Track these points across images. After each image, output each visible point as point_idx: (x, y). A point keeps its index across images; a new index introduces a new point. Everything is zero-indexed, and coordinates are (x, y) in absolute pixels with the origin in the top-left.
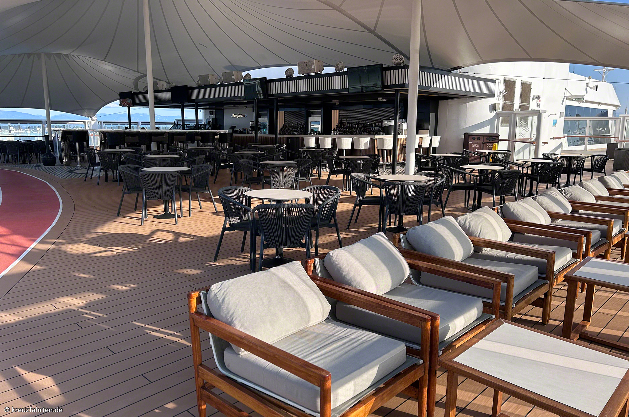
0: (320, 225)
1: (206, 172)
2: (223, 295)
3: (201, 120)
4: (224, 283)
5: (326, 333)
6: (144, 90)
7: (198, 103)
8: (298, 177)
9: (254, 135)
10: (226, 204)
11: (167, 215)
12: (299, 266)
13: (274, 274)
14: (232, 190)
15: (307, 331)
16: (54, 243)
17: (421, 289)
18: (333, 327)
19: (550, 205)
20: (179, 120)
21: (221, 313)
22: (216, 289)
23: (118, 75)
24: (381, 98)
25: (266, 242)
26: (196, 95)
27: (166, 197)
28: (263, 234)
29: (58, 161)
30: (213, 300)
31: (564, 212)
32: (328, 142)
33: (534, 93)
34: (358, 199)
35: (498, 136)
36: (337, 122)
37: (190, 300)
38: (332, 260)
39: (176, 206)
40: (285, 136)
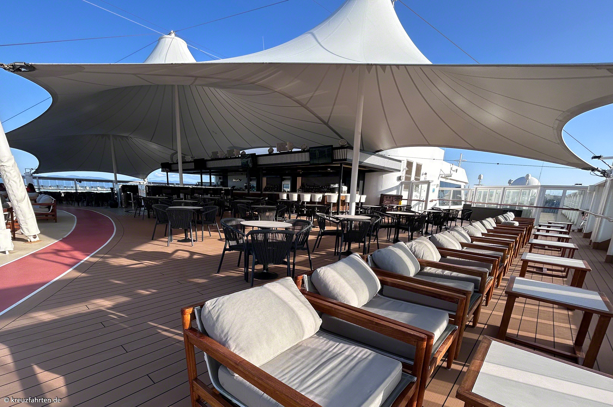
0: (297, 248)
1: (213, 211)
2: (217, 313)
3: (213, 183)
4: (219, 299)
5: (320, 348)
6: (176, 161)
7: (212, 171)
8: (277, 216)
9: (247, 192)
10: (226, 231)
11: (186, 240)
12: (291, 282)
13: (269, 290)
14: (231, 221)
15: (301, 345)
16: (102, 257)
17: (391, 302)
18: (324, 341)
19: (459, 238)
20: (199, 183)
21: (216, 332)
22: (210, 306)
23: (160, 151)
24: (330, 169)
25: (257, 260)
26: (210, 164)
27: (185, 227)
28: (254, 254)
29: (120, 205)
30: (207, 317)
31: (467, 242)
32: (295, 197)
33: (423, 171)
34: (321, 232)
35: (402, 196)
36: (300, 186)
37: (184, 316)
38: (319, 277)
39: (193, 234)
40: (267, 193)
